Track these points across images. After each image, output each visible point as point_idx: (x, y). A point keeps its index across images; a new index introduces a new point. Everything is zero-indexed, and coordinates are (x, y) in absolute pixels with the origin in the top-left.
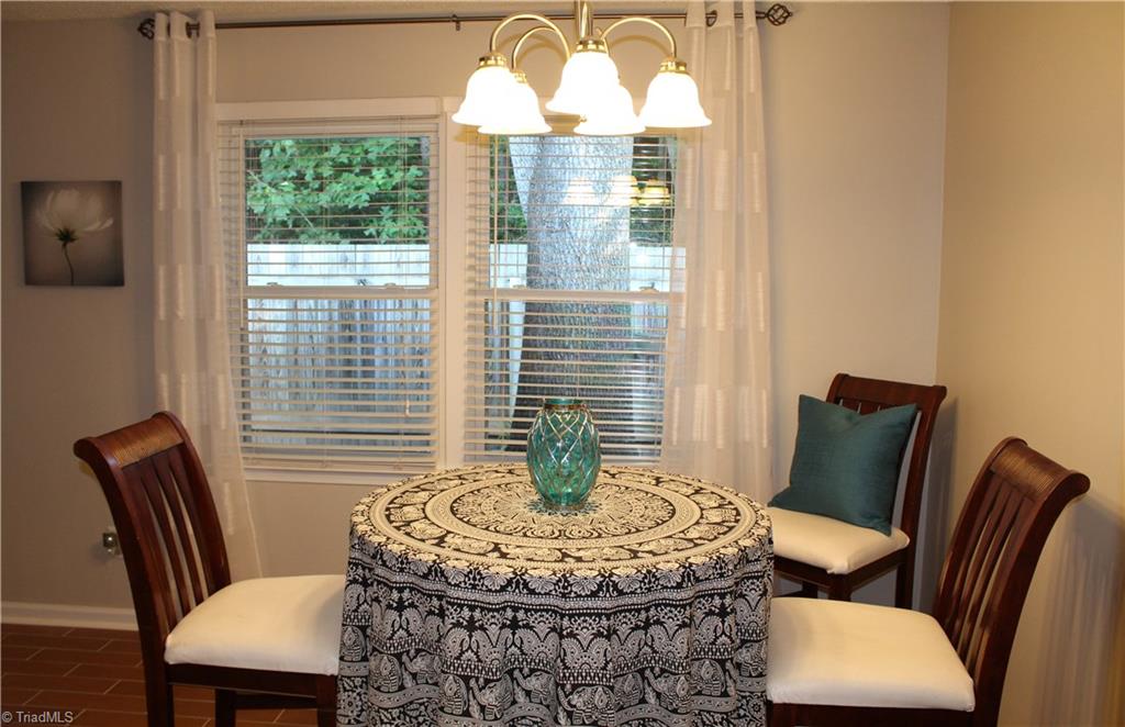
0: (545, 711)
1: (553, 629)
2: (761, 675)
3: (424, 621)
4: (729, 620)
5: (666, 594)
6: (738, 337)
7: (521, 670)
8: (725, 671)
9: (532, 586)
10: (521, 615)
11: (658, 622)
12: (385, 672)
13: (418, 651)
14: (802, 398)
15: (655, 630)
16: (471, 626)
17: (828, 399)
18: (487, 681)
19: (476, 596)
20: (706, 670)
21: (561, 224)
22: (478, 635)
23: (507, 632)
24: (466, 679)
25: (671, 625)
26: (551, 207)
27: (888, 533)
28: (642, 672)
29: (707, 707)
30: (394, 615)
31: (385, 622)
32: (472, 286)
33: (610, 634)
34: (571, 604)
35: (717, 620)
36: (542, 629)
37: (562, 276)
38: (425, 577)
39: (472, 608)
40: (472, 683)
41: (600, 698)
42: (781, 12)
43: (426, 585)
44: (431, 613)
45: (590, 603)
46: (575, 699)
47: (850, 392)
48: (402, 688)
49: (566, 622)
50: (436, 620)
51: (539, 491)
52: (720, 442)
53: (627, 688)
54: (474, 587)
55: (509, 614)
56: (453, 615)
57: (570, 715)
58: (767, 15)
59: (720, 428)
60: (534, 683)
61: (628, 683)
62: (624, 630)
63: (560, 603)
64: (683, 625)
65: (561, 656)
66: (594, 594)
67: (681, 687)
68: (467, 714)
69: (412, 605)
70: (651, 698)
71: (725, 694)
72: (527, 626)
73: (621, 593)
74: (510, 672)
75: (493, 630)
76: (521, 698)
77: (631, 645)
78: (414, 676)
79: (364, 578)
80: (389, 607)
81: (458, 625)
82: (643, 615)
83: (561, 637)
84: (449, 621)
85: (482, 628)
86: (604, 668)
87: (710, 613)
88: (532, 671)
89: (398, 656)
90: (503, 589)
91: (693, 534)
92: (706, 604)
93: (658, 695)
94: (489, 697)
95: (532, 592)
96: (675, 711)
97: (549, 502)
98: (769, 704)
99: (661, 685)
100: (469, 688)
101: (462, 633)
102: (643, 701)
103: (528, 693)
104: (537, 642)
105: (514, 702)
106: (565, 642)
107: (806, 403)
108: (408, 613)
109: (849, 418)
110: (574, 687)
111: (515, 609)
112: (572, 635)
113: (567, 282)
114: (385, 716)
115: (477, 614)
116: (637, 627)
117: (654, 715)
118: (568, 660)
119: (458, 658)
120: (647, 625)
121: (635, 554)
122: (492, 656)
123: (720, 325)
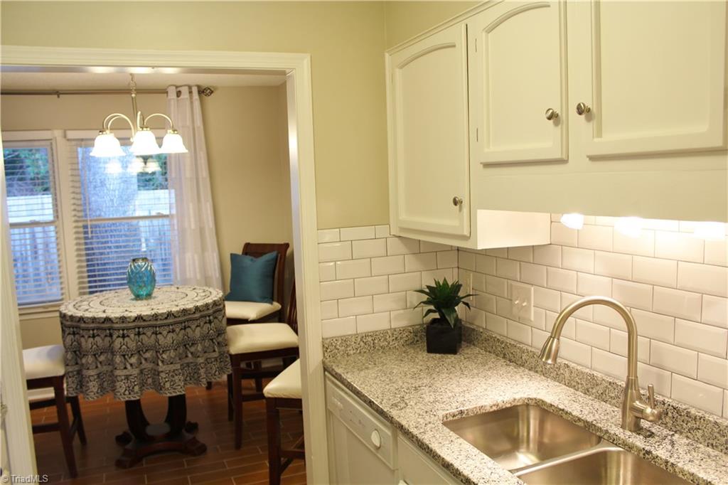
0: (152, 364)
1: (153, 333)
2: (226, 345)
3: (103, 340)
4: (213, 324)
5: (190, 316)
6: (201, 231)
7: (142, 351)
8: (214, 343)
9: (144, 318)
10: (141, 330)
11: (189, 327)
12: (90, 362)
13: (101, 353)
14: (231, 254)
15: (188, 330)
16: (123, 336)
17: (243, 254)
18: (132, 355)
19: (124, 325)
20: (207, 343)
21: (101, 182)
22: (126, 339)
23: (137, 337)
24: (124, 356)
25: (193, 327)
26: (94, 174)
27: (272, 304)
28: (185, 345)
29: (209, 357)
30: (92, 339)
31: (87, 343)
32: (76, 218)
33: (173, 331)
34: (159, 322)
35: (208, 325)
36: (149, 333)
37: (104, 210)
38: (103, 322)
39: (123, 330)
40: (126, 357)
41: (172, 354)
42: (209, 91)
43: (103, 326)
44: (106, 336)
45: (165, 321)
46: (164, 356)
47: (252, 250)
48: (97, 367)
49: (158, 329)
50: (108, 339)
51: (134, 294)
52: (199, 276)
53: (181, 351)
54: (123, 322)
55: (137, 330)
56: (115, 334)
57: (163, 362)
58: (203, 92)
59: (198, 270)
60: (148, 355)
61: (181, 350)
62: (177, 330)
63: (155, 323)
64: (197, 326)
65: (157, 341)
66: (166, 318)
67: (200, 348)
68: (125, 368)
69: (98, 335)
70: (190, 355)
71: (214, 351)
72: (144, 334)
73: (175, 317)
74: (139, 351)
75: (132, 336)
76: (143, 361)
77: (181, 335)
78: (101, 363)
79: (74, 332)
80: (89, 337)
81: (119, 337)
82: (183, 325)
83: (156, 334)
84: (115, 337)
85: (128, 336)
86: (173, 343)
87: (206, 323)
88: (147, 350)
89: (95, 355)
90: (134, 321)
91: (196, 299)
92: (204, 320)
93: (192, 353)
94: (133, 360)
95: (144, 320)
96: (198, 357)
97: (138, 297)
98: (231, 355)
99: (192, 349)
100: (125, 359)
101: (121, 339)
102: (187, 356)
103: (146, 359)
104: (148, 339)
105: (141, 363)
106: (158, 336)
107: (233, 257)
108: (97, 338)
109: (252, 260)
110: (163, 351)
111: (139, 328)
112: (160, 333)
113: (107, 213)
114: (92, 378)
115: (125, 332)
116: (182, 329)
117: (191, 361)
118: (160, 342)
119: (120, 348)
120: (185, 328)
121: (177, 306)
122: (132, 345)
123: (193, 226)
